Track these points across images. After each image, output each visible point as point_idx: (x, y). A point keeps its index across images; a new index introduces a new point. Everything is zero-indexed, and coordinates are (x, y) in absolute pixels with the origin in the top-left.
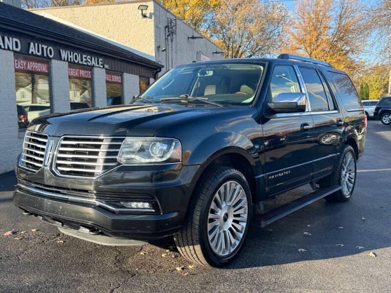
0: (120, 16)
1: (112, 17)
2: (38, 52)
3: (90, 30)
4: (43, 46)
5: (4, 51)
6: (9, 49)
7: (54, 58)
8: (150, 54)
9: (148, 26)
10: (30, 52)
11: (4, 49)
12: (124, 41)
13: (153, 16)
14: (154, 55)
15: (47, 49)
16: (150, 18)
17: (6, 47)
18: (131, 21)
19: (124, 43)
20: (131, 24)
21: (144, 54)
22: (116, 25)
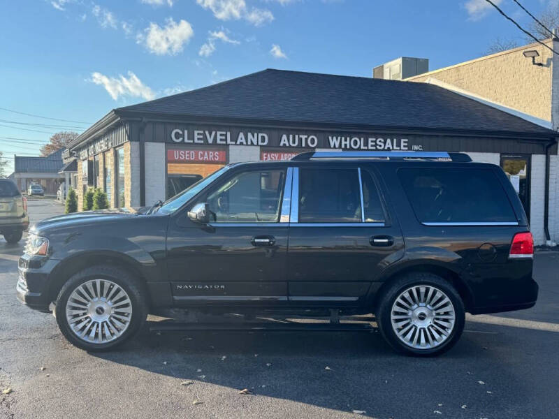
0: (510, 69)
1: (501, 72)
2: (294, 142)
3: (474, 93)
4: (301, 136)
5: (247, 147)
6: (252, 144)
7: (318, 147)
8: (545, 119)
9: (543, 78)
10: (281, 144)
11: (247, 145)
12: (512, 104)
13: (552, 63)
14: (549, 119)
15: (306, 139)
16: (548, 65)
17: (249, 143)
18: (522, 74)
19: (511, 106)
20: (523, 78)
21: (537, 119)
22: (504, 82)
